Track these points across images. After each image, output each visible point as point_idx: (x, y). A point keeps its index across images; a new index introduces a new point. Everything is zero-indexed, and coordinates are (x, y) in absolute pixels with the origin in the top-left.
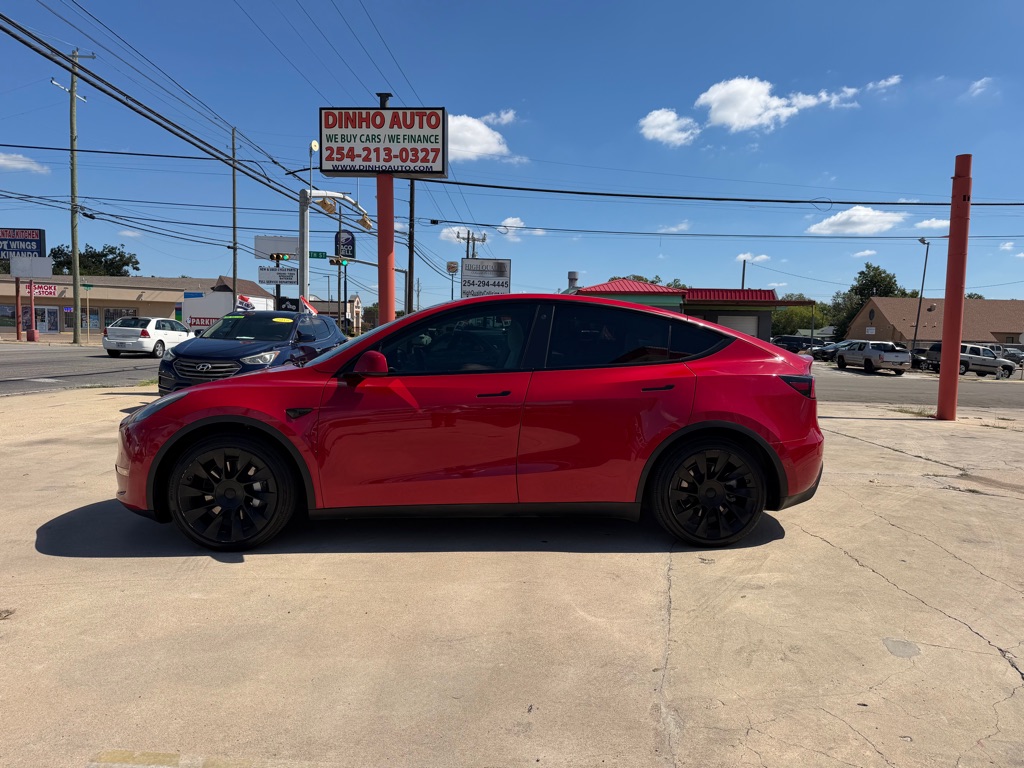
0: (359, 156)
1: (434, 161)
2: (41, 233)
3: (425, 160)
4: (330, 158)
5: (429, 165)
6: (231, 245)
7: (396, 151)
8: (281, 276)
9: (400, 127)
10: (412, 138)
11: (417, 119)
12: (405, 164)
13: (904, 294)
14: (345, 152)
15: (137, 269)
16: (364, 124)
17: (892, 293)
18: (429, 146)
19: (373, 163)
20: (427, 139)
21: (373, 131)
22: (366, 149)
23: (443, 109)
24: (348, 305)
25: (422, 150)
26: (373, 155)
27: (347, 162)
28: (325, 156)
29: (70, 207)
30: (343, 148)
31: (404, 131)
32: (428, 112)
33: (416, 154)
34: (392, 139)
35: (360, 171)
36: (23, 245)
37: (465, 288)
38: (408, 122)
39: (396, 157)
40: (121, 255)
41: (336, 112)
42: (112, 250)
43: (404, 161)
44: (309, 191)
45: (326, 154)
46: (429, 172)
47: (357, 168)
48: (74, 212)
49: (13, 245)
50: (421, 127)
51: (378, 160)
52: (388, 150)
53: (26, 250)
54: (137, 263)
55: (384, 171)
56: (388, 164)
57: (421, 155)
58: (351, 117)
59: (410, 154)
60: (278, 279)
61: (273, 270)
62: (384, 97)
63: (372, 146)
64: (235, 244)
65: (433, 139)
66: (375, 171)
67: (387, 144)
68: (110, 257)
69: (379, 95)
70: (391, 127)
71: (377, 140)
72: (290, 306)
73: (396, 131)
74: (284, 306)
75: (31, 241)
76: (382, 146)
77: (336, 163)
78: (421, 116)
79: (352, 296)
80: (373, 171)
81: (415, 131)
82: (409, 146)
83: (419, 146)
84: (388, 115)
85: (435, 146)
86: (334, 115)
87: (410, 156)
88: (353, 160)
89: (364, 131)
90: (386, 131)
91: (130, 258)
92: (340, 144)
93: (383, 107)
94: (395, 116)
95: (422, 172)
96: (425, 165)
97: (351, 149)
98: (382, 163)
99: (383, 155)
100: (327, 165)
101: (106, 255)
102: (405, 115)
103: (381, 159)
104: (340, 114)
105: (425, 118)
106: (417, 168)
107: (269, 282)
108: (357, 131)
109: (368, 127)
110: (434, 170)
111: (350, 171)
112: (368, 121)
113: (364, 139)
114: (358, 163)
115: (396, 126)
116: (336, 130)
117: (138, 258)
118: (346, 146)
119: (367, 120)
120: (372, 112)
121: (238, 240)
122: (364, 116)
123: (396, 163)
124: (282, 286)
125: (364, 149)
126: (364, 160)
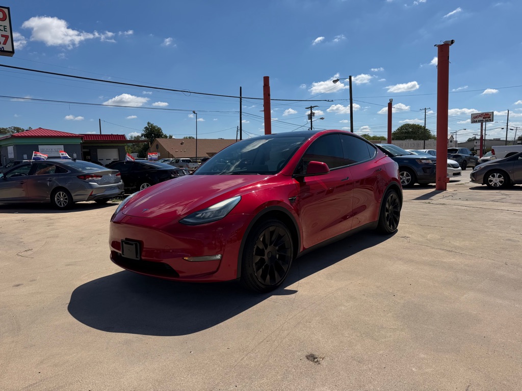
1: (5, 44)
5: (1, 46)
13: (166, 137)
17: (161, 136)
23: (8, 8)
46: (2, 51)
65: (2, 28)
85: (4, 33)
110: (5, 50)
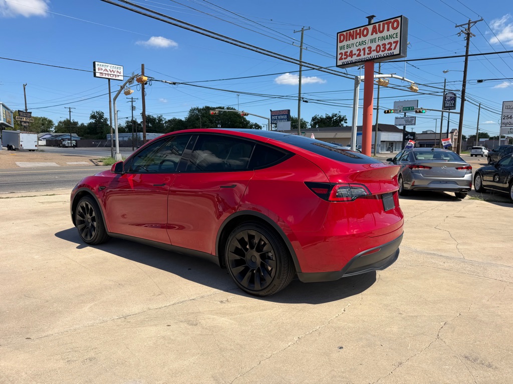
0: (355, 54)
1: (394, 49)
2: (289, 111)
3: (390, 49)
4: (341, 59)
5: (391, 51)
6: (376, 107)
7: (374, 48)
8: (407, 121)
9: (376, 33)
10: (383, 38)
11: (386, 26)
12: (378, 54)
14: (348, 54)
15: (346, 123)
16: (358, 36)
18: (392, 40)
19: (362, 57)
20: (391, 37)
21: (363, 39)
22: (359, 50)
24: (450, 135)
25: (388, 44)
26: (362, 53)
27: (349, 59)
28: (339, 58)
29: (298, 98)
30: (347, 52)
31: (379, 35)
32: (392, 20)
33: (385, 48)
34: (372, 41)
35: (356, 62)
36: (282, 117)
37: (503, 121)
38: (381, 29)
39: (374, 51)
40: (340, 117)
41: (345, 33)
42: (335, 115)
43: (378, 52)
44: (359, 77)
45: (339, 57)
46: (392, 56)
47: (354, 61)
48: (299, 100)
49: (279, 117)
50: (388, 30)
51: (364, 55)
52: (370, 48)
53: (283, 119)
54: (346, 120)
55: (367, 60)
56: (369, 56)
57: (387, 47)
58: (351, 34)
59: (382, 47)
60: (404, 123)
61: (402, 118)
62: (370, 18)
63: (361, 47)
64: (378, 107)
65: (395, 36)
66: (363, 61)
67: (370, 45)
68: (335, 118)
69: (368, 17)
70: (372, 34)
71: (364, 43)
72: (410, 137)
73: (375, 35)
74: (407, 137)
75: (285, 115)
76: (366, 46)
77: (344, 61)
78: (388, 24)
79: (453, 130)
80: (362, 61)
81: (385, 33)
82: (381, 43)
83: (386, 42)
84: (370, 28)
85: (396, 40)
86: (343, 35)
87: (382, 49)
88: (352, 58)
89: (359, 40)
90: (370, 37)
91: (343, 118)
92: (346, 50)
93: (370, 24)
94: (374, 27)
95: (388, 56)
96: (389, 52)
97: (351, 52)
98: (366, 56)
99: (367, 51)
100: (340, 63)
101: (333, 118)
102: (379, 25)
103: (366, 53)
104: (347, 33)
105: (391, 24)
106: (385, 55)
107: (400, 125)
108: (355, 41)
109: (360, 37)
110: (395, 54)
111: (351, 63)
112: (361, 34)
113: (357, 44)
114: (355, 58)
115: (374, 33)
116: (345, 43)
117: (347, 118)
118: (349, 50)
119: (359, 34)
120: (362, 28)
121: (379, 105)
122: (358, 32)
123: (374, 54)
124: (406, 126)
125: (357, 50)
126: (357, 56)
